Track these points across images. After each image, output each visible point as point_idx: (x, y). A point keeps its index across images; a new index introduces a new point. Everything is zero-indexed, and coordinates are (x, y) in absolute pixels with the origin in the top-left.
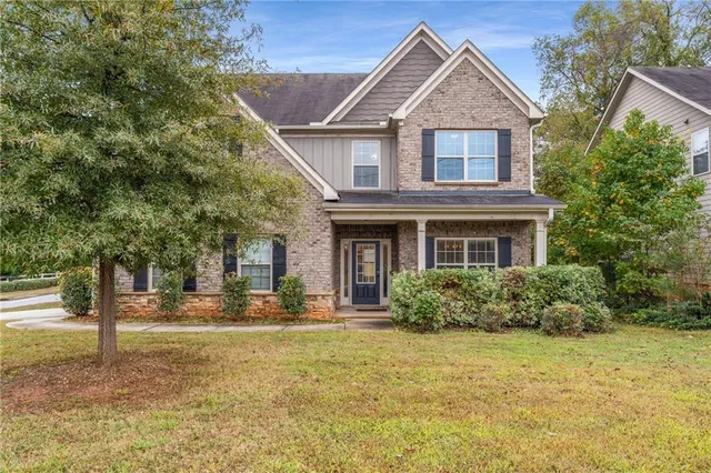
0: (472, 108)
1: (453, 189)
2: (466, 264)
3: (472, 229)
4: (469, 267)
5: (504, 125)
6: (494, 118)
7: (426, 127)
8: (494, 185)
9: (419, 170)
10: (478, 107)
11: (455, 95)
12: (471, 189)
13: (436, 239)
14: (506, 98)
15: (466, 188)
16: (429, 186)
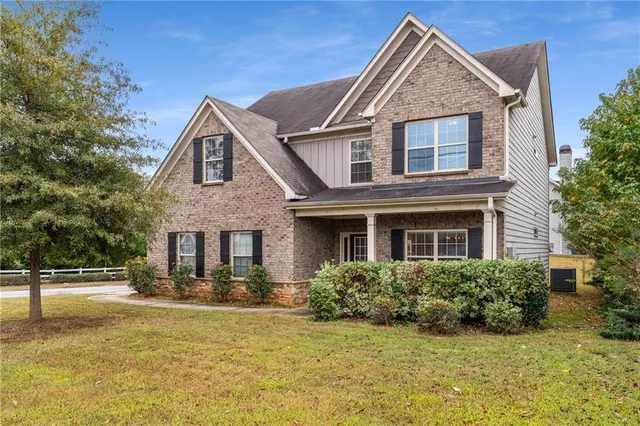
0: (441, 94)
1: (422, 180)
2: (436, 256)
3: (440, 221)
4: (439, 259)
5: (476, 108)
6: (464, 102)
7: (395, 121)
8: (464, 173)
9: (389, 164)
10: (447, 92)
11: (425, 84)
12: (440, 179)
13: (406, 232)
14: (477, 79)
15: (435, 179)
16: (399, 179)
